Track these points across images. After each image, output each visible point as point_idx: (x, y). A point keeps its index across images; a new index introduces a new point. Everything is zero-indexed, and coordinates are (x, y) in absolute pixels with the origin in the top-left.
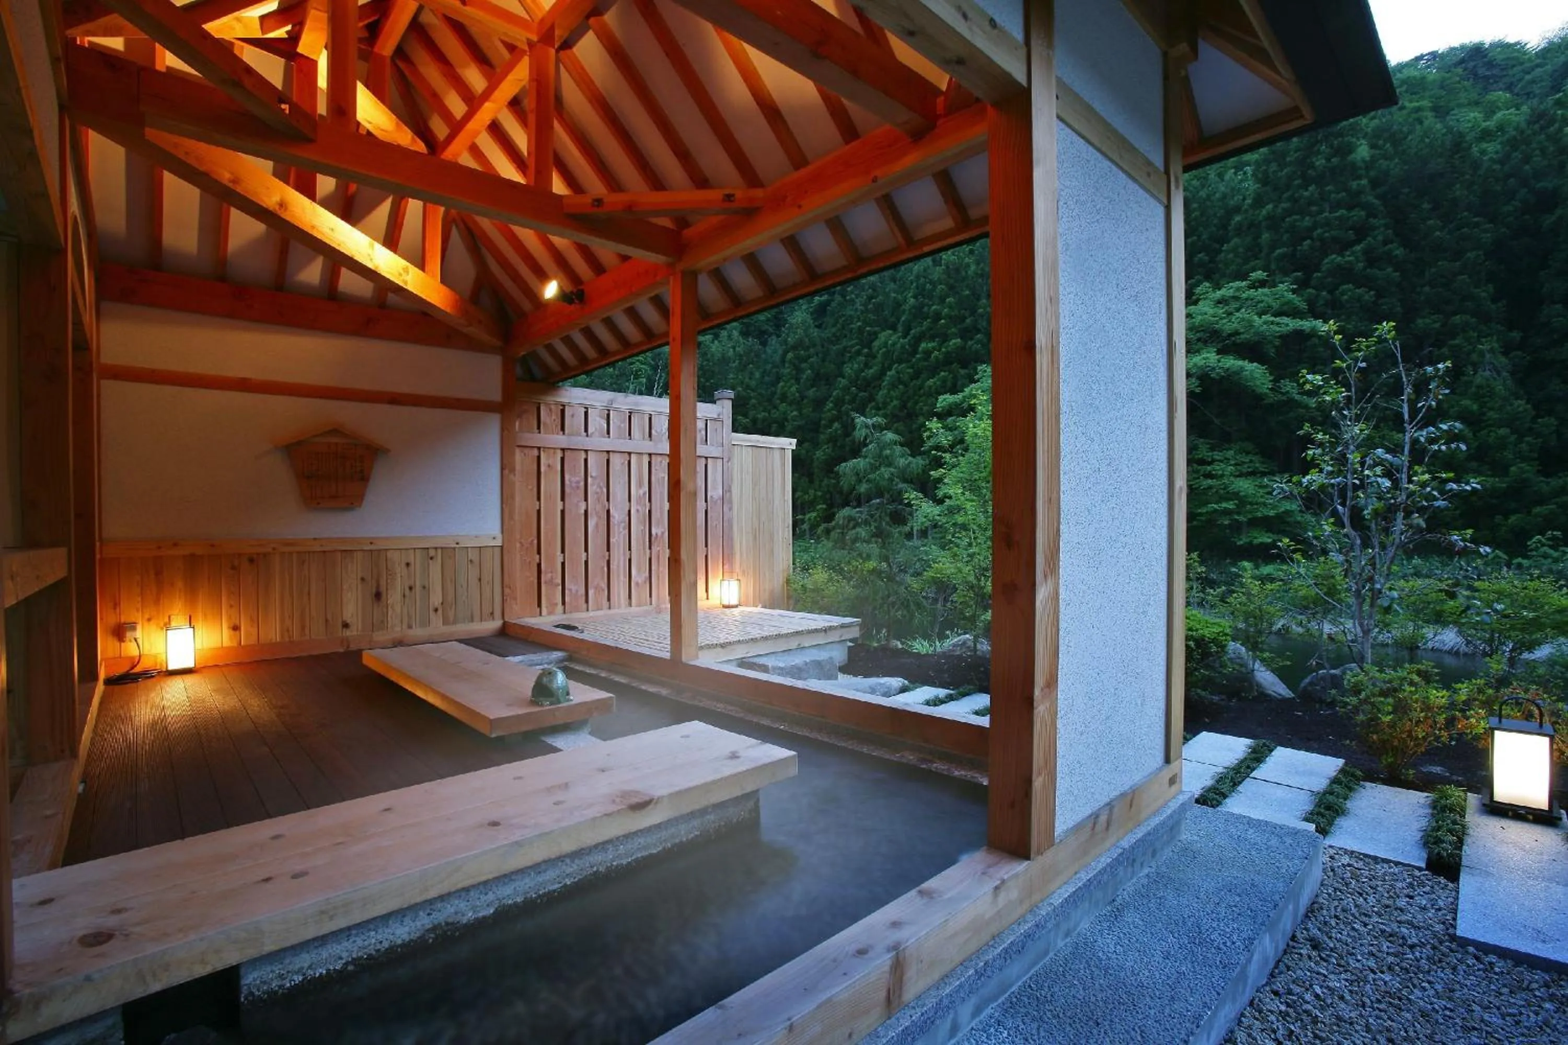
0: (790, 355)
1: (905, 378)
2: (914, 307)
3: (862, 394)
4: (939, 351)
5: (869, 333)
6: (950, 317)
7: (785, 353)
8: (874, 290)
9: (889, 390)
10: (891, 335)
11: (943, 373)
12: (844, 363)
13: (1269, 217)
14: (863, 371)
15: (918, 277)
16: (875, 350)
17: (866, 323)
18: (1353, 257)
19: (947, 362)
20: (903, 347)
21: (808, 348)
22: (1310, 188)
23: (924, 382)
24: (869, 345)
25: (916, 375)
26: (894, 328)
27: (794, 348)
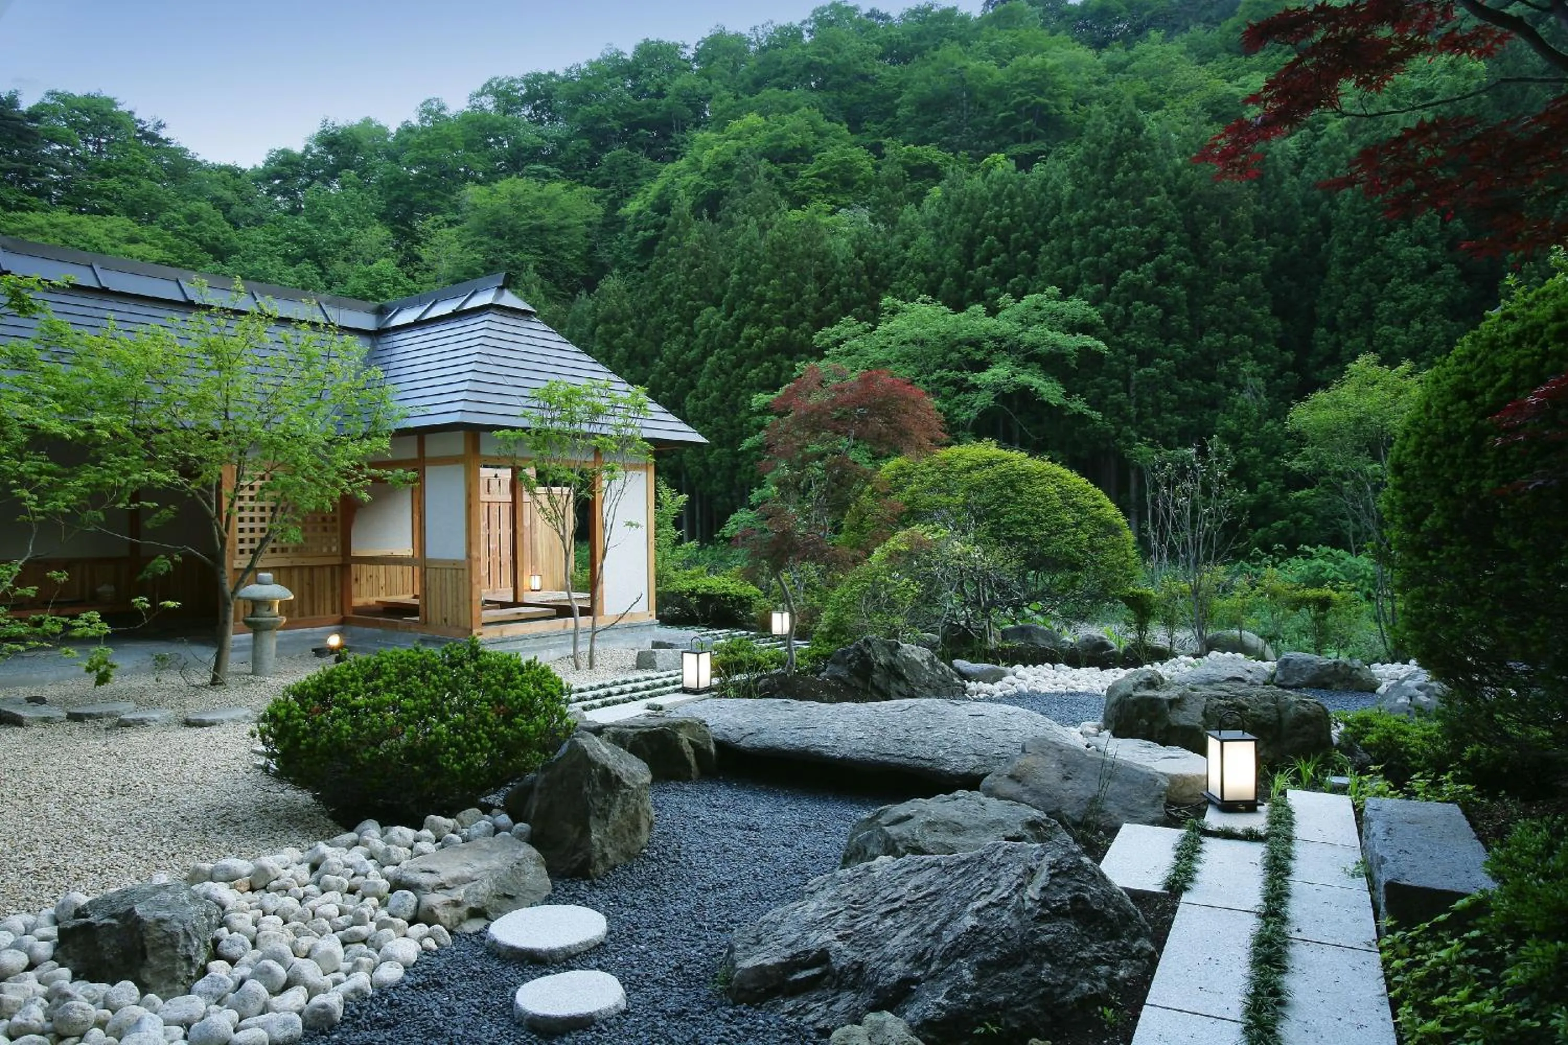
0: (600, 329)
1: (727, 365)
2: (738, 285)
3: (681, 380)
4: (762, 339)
5: (691, 308)
6: (774, 301)
7: (596, 325)
8: (697, 257)
9: (710, 379)
10: (714, 314)
11: (766, 364)
12: (663, 340)
13: (1080, 224)
14: (683, 353)
15: (743, 249)
16: (696, 328)
17: (689, 296)
18: (1144, 274)
19: (772, 350)
20: (725, 329)
21: (620, 322)
22: (1111, 200)
23: (746, 372)
24: (690, 321)
25: (738, 364)
26: (717, 304)
27: (606, 320)
